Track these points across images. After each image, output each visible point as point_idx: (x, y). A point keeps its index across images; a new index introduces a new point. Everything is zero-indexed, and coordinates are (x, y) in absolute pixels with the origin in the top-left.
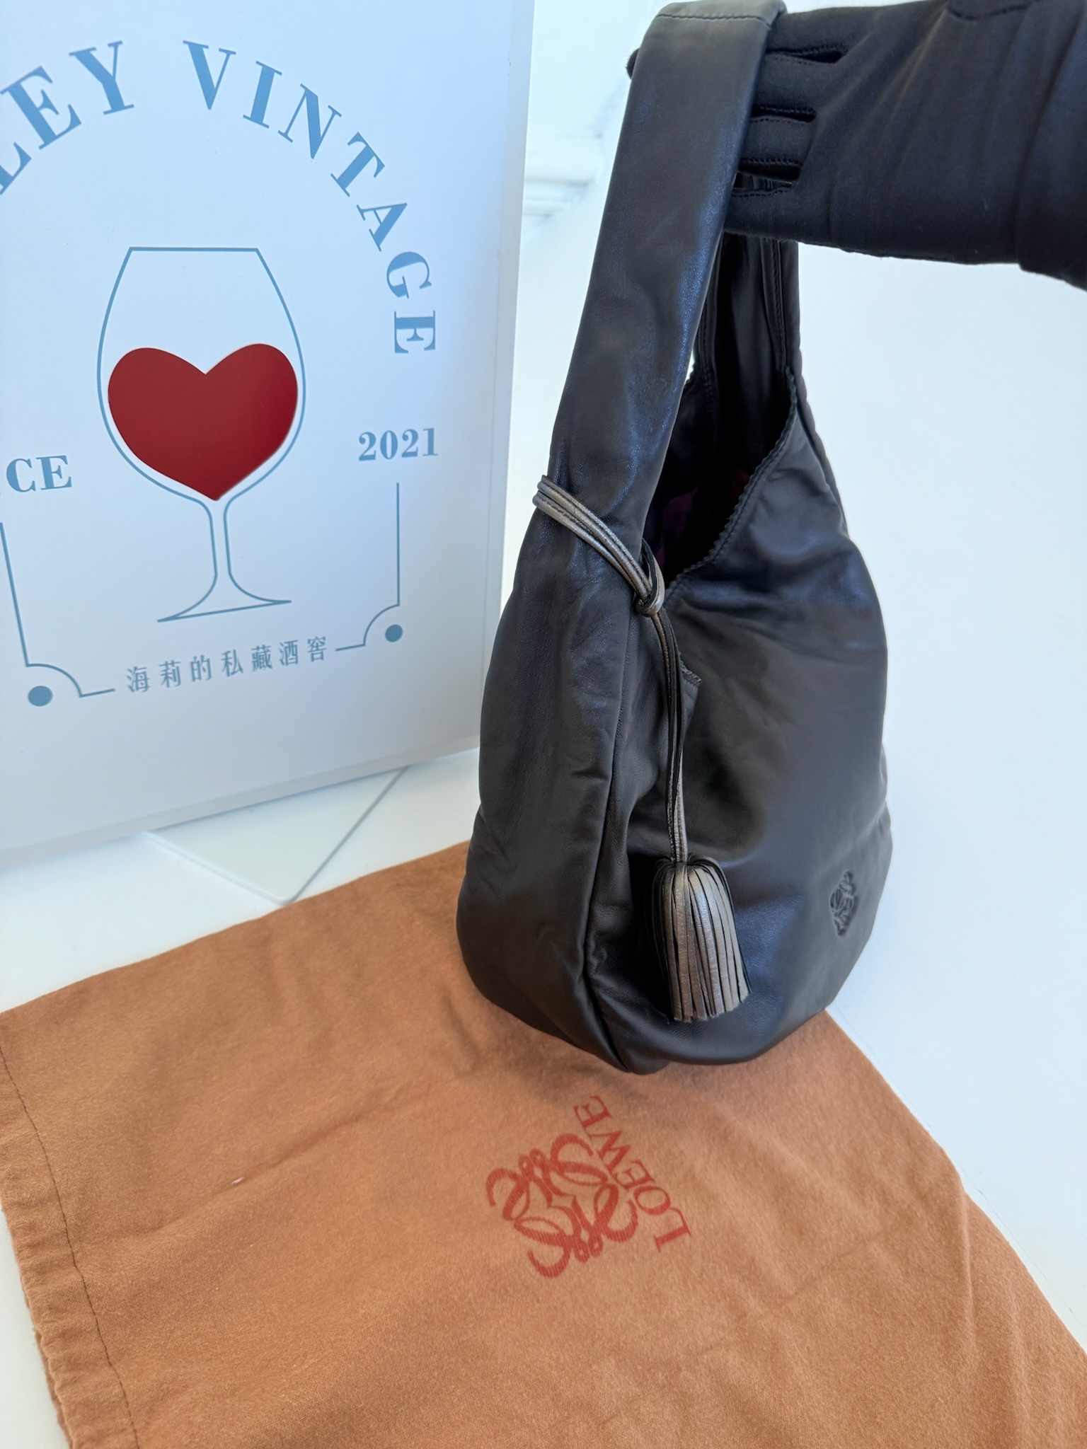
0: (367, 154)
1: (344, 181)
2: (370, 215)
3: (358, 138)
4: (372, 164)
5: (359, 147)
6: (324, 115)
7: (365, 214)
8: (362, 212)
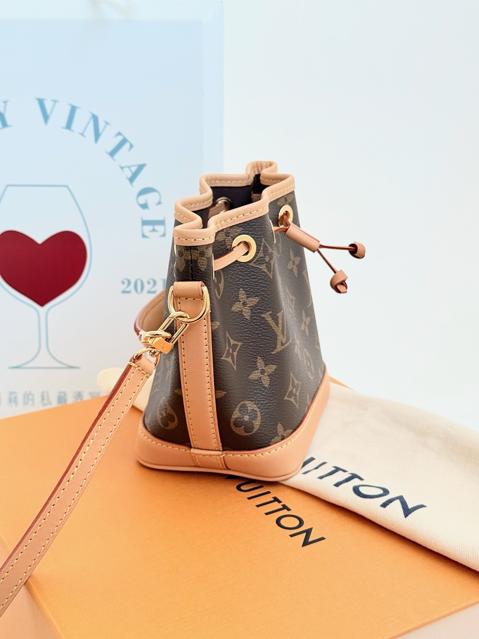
0: (124, 141)
1: (112, 153)
2: (126, 170)
3: (119, 134)
4: (127, 146)
5: (120, 138)
6: (101, 125)
7: (125, 169)
8: (122, 168)
